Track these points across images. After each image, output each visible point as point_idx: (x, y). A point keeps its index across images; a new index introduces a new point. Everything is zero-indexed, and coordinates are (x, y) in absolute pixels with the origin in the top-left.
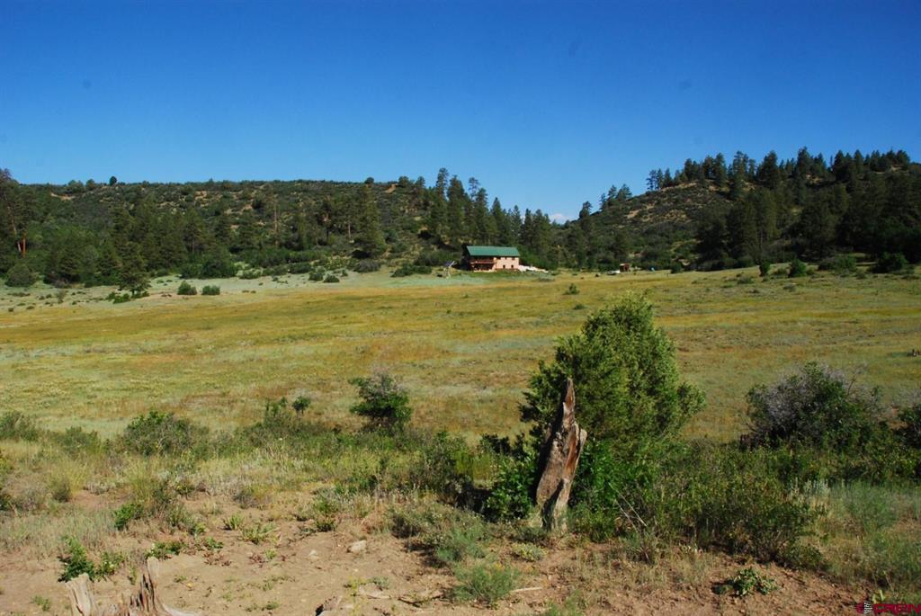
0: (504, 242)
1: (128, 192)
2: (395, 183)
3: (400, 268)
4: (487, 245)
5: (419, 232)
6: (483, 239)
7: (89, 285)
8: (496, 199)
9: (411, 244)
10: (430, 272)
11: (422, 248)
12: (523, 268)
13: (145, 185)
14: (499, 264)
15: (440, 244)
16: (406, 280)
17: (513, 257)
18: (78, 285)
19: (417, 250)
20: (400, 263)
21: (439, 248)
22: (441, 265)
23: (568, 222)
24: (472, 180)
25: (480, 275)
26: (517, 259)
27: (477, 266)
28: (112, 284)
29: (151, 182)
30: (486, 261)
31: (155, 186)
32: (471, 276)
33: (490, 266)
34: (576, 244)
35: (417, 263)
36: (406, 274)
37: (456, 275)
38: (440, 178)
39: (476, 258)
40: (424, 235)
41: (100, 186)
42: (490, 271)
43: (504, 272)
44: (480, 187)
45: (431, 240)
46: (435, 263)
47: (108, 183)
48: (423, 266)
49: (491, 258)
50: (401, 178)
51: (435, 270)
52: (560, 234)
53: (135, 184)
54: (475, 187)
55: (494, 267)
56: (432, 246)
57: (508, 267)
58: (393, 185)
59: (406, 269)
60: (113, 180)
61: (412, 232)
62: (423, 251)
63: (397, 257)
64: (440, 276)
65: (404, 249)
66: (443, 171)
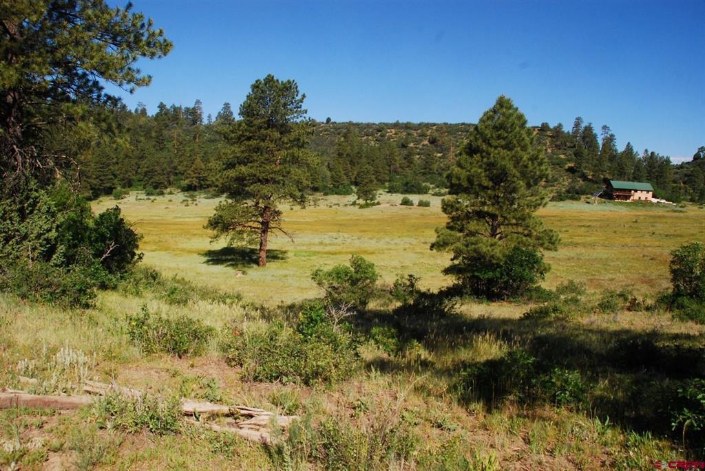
0: (636, 179)
1: (339, 129)
2: (538, 127)
3: (556, 194)
4: (625, 180)
5: (566, 167)
6: (621, 175)
7: (326, 194)
8: (629, 143)
9: (562, 176)
10: (580, 199)
11: (570, 180)
12: (655, 200)
13: (351, 124)
14: (636, 196)
15: (584, 177)
16: (561, 204)
17: (648, 191)
18: (318, 194)
19: (566, 182)
20: (555, 191)
21: (584, 181)
22: (588, 194)
23: (683, 163)
24: (605, 127)
25: (621, 204)
26: (651, 193)
27: (618, 197)
28: (342, 194)
29: (354, 122)
30: (625, 194)
31: (357, 125)
32: (614, 205)
33: (627, 198)
34: (695, 182)
35: (568, 192)
36: (561, 200)
37: (602, 203)
38: (577, 125)
39: (618, 190)
40: (571, 170)
41: (320, 124)
42: (628, 201)
43: (639, 203)
44: (610, 133)
45: (576, 174)
46: (584, 193)
47: (325, 122)
48: (573, 194)
49: (630, 190)
50: (543, 124)
51: (583, 197)
52: (677, 173)
53: (344, 123)
54: (607, 133)
55: (632, 198)
56: (578, 179)
57: (643, 198)
58: (536, 129)
59: (560, 196)
60: (329, 120)
61: (560, 167)
62: (572, 182)
63: (551, 186)
64: (588, 203)
65: (556, 180)
66: (578, 119)
